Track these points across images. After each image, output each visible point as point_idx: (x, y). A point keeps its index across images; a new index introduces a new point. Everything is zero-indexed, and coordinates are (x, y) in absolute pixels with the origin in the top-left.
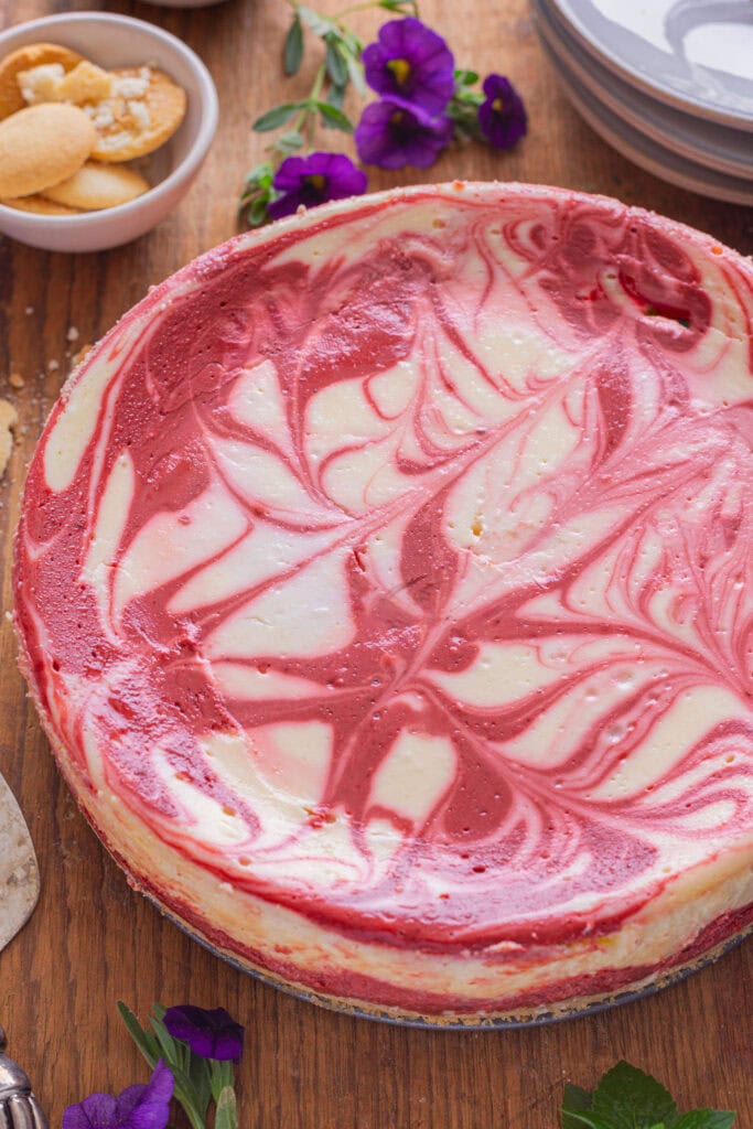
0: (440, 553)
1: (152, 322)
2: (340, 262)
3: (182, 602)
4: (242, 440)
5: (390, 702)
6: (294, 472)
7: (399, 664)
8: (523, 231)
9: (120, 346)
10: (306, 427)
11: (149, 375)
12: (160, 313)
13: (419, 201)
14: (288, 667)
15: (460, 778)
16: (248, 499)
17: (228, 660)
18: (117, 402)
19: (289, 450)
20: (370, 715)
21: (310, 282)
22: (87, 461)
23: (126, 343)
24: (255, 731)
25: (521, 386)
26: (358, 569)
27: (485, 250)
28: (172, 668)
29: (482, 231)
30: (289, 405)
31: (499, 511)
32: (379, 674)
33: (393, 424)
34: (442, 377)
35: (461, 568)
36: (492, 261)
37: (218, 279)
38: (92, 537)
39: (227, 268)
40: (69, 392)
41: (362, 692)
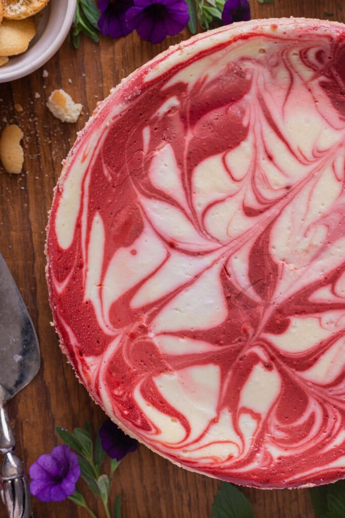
0: (268, 265)
1: (103, 134)
2: (205, 78)
3: (138, 302)
4: (159, 199)
5: (247, 352)
6: (189, 218)
7: (251, 331)
8: (311, 54)
9: (87, 152)
10: (193, 189)
11: (104, 166)
12: (106, 128)
13: (250, 38)
14: (194, 335)
15: (283, 391)
16: (165, 237)
17: (165, 333)
18: (89, 186)
19: (185, 205)
20: (237, 360)
21: (188, 93)
22: (78, 226)
23: (90, 149)
24: (181, 371)
25: (309, 155)
26: (227, 276)
27: (288, 65)
28: (136, 341)
29: (287, 55)
30: (183, 175)
31: (298, 238)
32: (241, 337)
33: (240, 184)
34: (266, 151)
35: (280, 273)
36: (292, 71)
37: (137, 100)
38: (87, 270)
39: (141, 93)
40: (63, 184)
41: (233, 348)
